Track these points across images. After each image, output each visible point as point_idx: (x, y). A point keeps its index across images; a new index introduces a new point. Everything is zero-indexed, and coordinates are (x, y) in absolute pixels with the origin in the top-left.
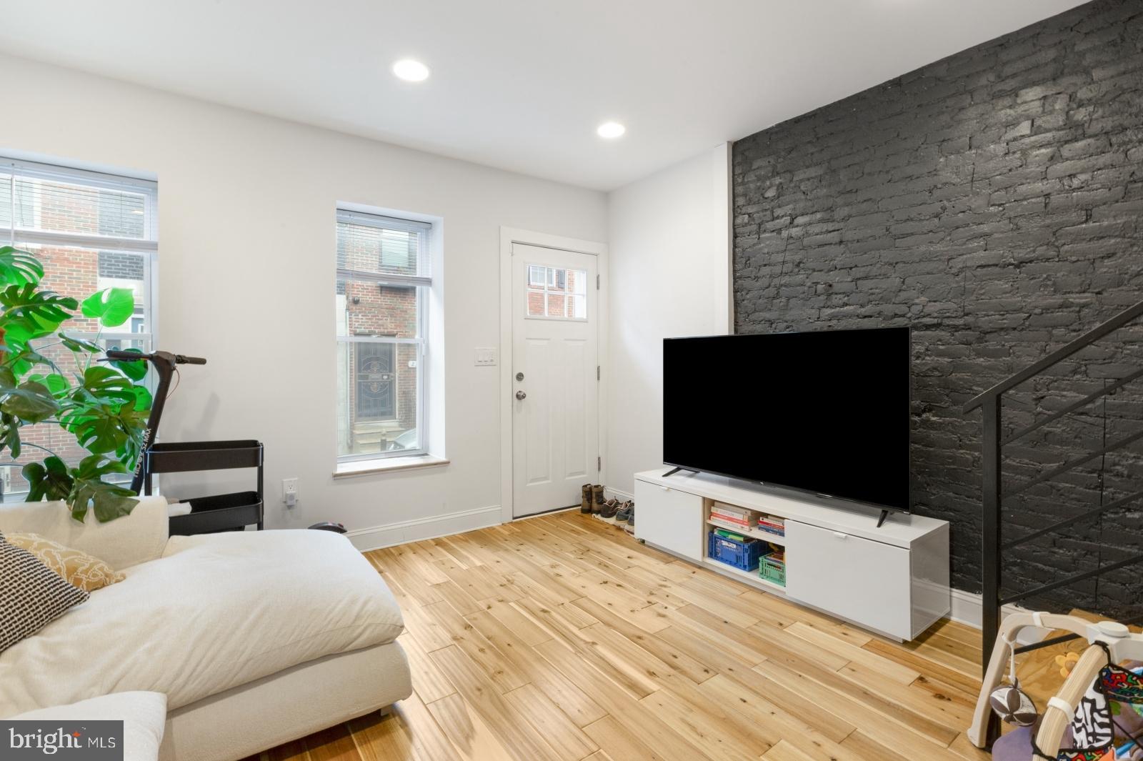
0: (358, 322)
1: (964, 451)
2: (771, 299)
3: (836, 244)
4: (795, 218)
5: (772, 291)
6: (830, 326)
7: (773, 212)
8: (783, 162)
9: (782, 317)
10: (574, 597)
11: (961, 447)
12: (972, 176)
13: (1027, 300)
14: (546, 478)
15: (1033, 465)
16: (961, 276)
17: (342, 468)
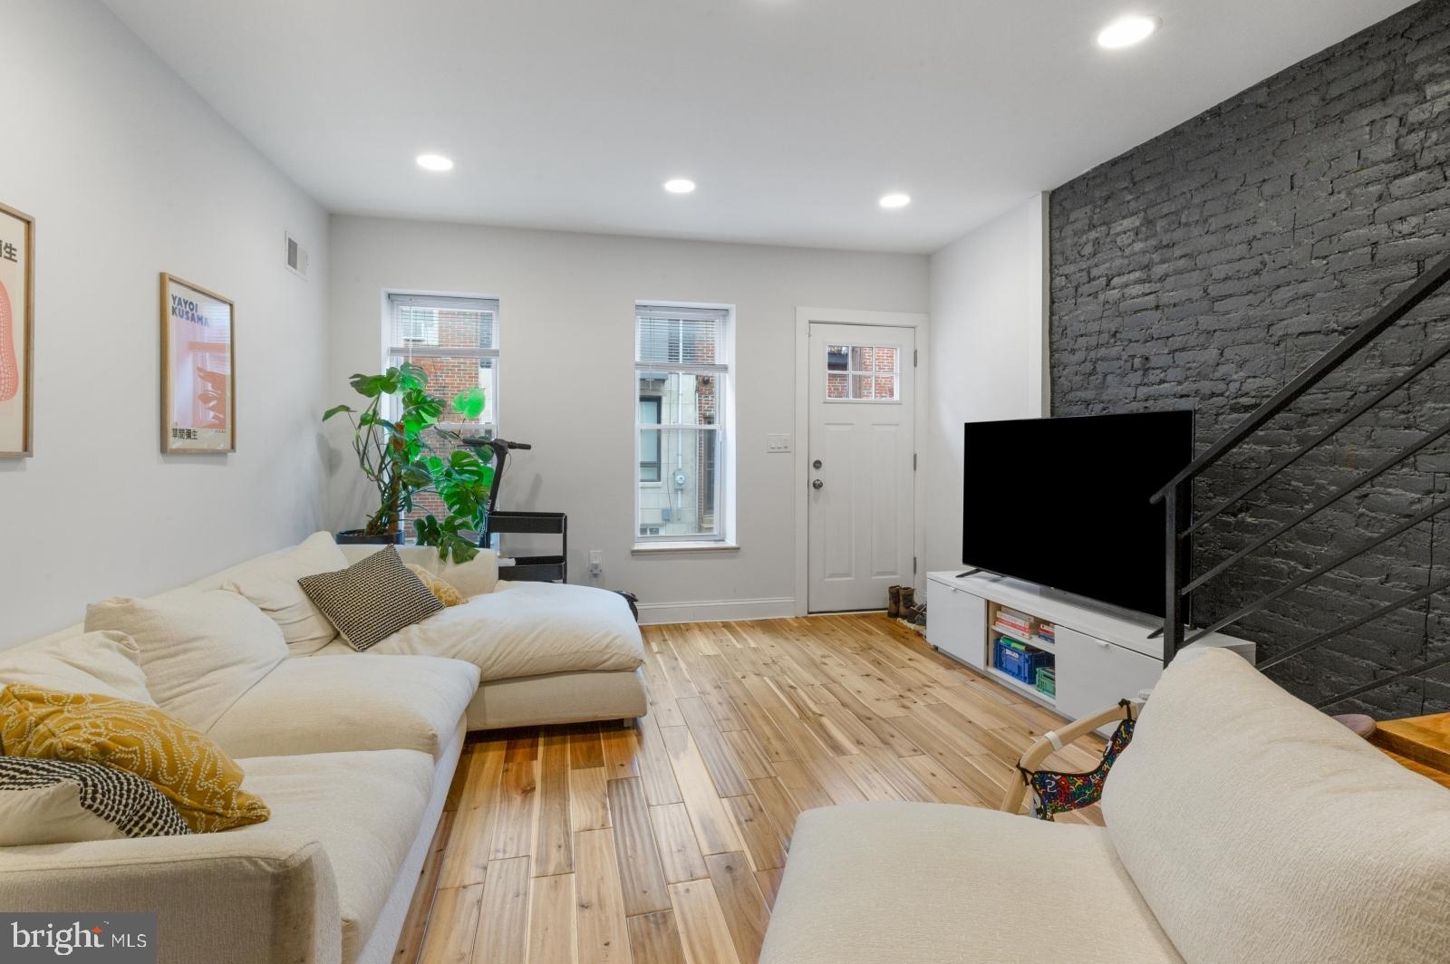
0: (708, 404)
1: (1280, 560)
2: (1087, 376)
3: (1151, 309)
4: (1112, 279)
5: (1088, 367)
6: (1146, 407)
7: (1089, 273)
8: (1099, 213)
9: (1098, 397)
10: (825, 680)
11: (1276, 555)
12: (1292, 223)
13: (1351, 374)
14: (848, 575)
15: (1352, 578)
16: (1282, 345)
17: (638, 547)
